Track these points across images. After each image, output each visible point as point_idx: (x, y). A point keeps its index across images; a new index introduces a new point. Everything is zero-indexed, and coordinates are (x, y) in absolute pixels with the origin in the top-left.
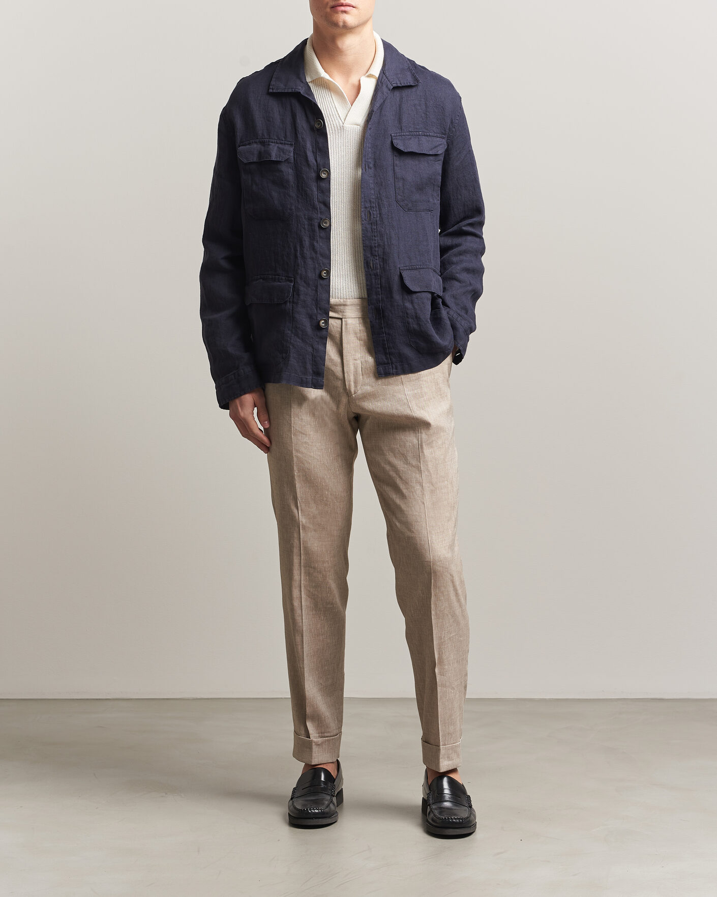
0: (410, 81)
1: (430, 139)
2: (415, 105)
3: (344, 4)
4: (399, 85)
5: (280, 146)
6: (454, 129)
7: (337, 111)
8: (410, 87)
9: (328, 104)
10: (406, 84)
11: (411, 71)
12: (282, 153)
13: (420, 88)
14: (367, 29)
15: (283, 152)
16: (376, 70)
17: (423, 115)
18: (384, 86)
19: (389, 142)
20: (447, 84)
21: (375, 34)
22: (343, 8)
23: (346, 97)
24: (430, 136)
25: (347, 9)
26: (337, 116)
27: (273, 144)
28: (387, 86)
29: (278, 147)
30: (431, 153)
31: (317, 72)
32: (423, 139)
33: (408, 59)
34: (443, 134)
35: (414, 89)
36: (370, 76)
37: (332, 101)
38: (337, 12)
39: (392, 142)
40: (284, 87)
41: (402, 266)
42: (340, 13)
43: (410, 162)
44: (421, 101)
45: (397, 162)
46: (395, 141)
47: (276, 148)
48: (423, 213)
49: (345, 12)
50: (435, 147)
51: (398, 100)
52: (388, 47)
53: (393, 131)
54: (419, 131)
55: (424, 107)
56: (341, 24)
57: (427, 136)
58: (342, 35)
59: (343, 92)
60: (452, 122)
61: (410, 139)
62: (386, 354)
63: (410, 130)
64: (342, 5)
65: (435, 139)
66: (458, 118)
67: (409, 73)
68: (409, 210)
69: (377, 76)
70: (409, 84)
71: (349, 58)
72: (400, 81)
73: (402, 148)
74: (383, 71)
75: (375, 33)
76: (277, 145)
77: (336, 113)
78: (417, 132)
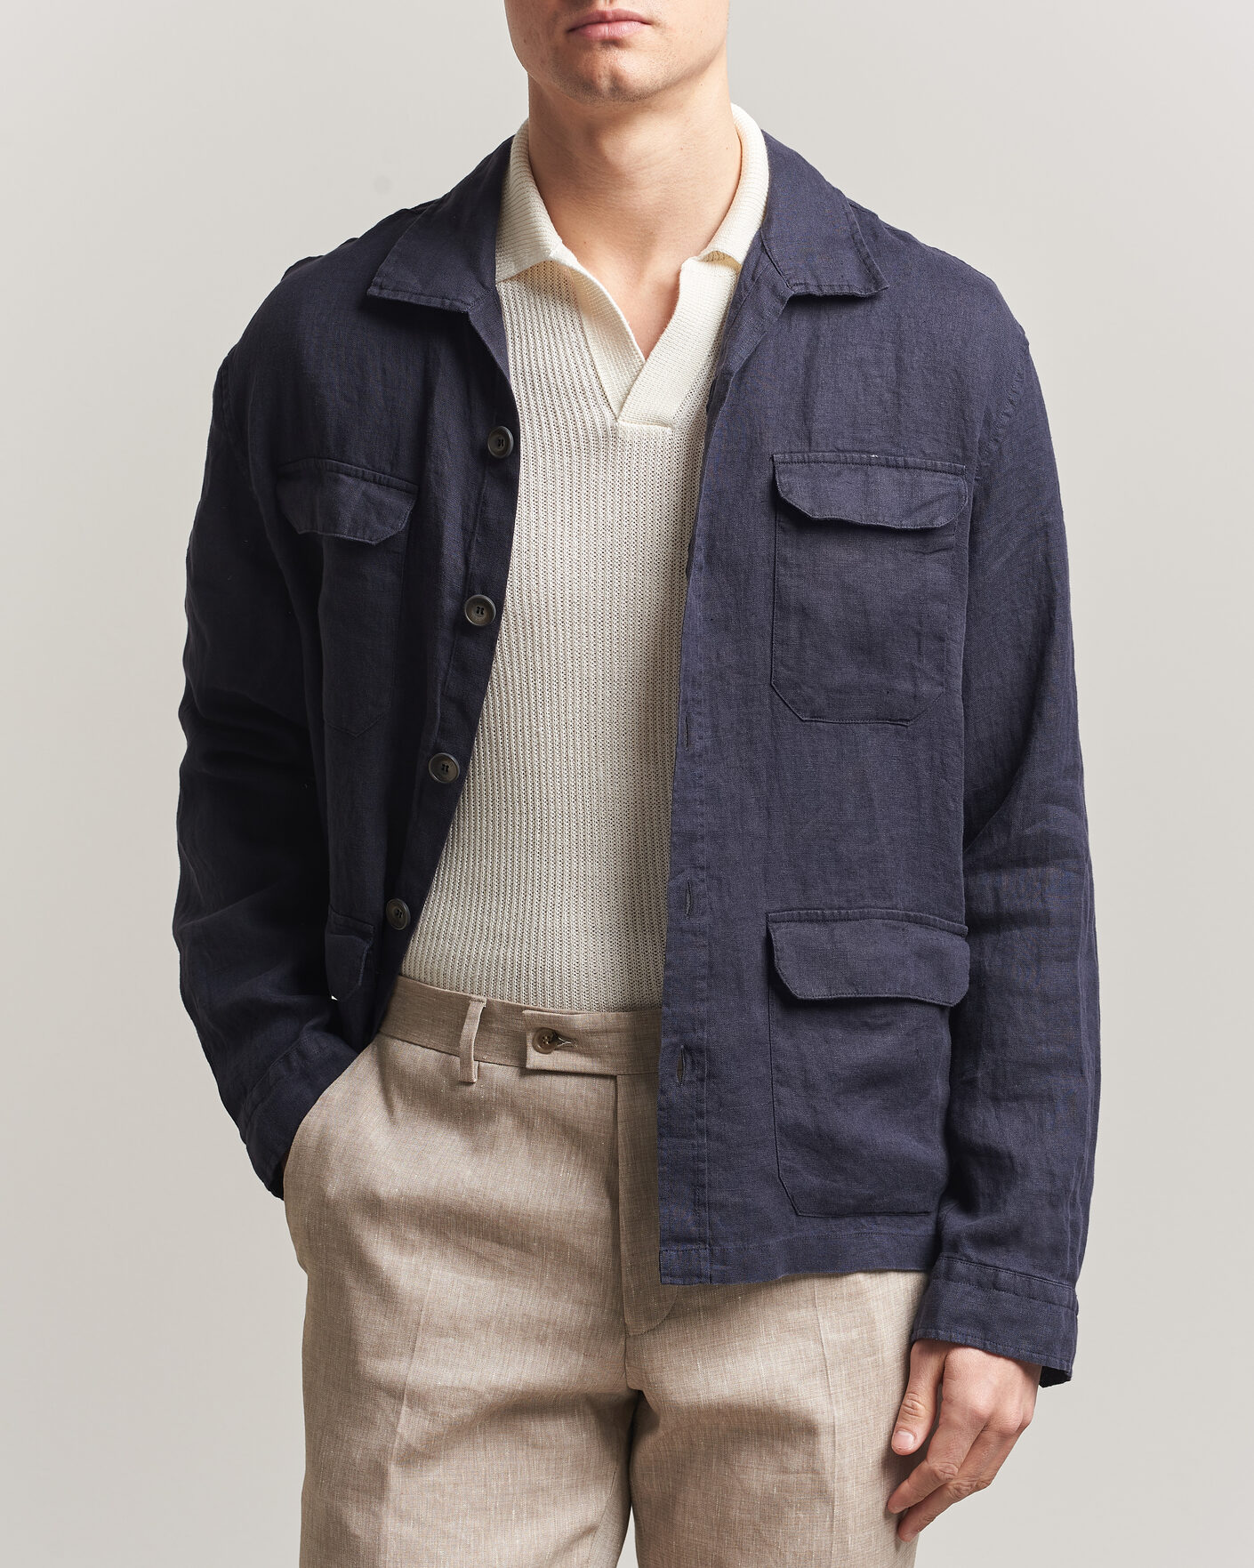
0: (850, 280)
1: (906, 476)
2: (860, 362)
3: (610, 17)
4: (814, 290)
5: (374, 490)
6: (994, 447)
7: (597, 377)
8: (850, 300)
9: (569, 351)
10: (837, 291)
11: (856, 245)
12: (373, 517)
13: (881, 306)
14: (709, 93)
15: (379, 514)
16: (738, 239)
17: (887, 396)
18: (765, 293)
19: (762, 481)
20: (982, 291)
21: (739, 113)
22: (604, 30)
23: (629, 329)
24: (906, 467)
25: (624, 30)
26: (598, 393)
27: (350, 481)
28: (774, 290)
29: (364, 494)
30: (907, 524)
31: (537, 245)
32: (884, 477)
33: (855, 206)
34: (956, 458)
35: (859, 311)
36: (716, 258)
37: (582, 344)
38: (588, 46)
39: (773, 484)
40: (419, 288)
41: (777, 906)
42: (598, 46)
43: (838, 555)
44: (881, 348)
45: (788, 552)
46: (782, 479)
47: (357, 496)
48: (863, 730)
49: (615, 43)
50: (925, 505)
51: (804, 341)
52: (784, 162)
53: (777, 445)
54: (872, 449)
55: (892, 368)
56: (605, 83)
57: (897, 467)
58: (618, 121)
59: (620, 313)
60: (987, 422)
61: (839, 474)
62: (698, 1204)
63: (839, 444)
64: (603, 19)
65: (926, 478)
66: (1010, 410)
67: (851, 255)
68: (816, 716)
69: (740, 256)
70: (846, 291)
71: (646, 195)
72: (816, 277)
73: (804, 504)
74: (761, 243)
75: (735, 108)
76: (364, 485)
77: (595, 386)
78: (863, 452)
